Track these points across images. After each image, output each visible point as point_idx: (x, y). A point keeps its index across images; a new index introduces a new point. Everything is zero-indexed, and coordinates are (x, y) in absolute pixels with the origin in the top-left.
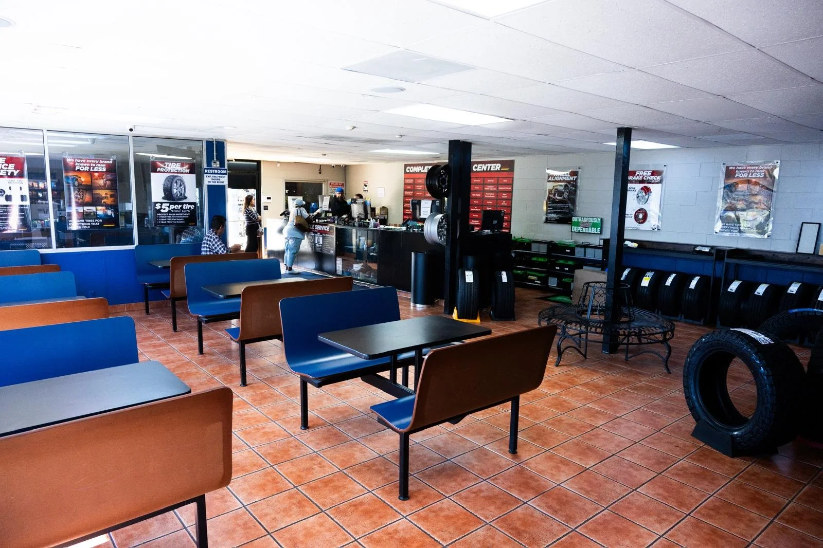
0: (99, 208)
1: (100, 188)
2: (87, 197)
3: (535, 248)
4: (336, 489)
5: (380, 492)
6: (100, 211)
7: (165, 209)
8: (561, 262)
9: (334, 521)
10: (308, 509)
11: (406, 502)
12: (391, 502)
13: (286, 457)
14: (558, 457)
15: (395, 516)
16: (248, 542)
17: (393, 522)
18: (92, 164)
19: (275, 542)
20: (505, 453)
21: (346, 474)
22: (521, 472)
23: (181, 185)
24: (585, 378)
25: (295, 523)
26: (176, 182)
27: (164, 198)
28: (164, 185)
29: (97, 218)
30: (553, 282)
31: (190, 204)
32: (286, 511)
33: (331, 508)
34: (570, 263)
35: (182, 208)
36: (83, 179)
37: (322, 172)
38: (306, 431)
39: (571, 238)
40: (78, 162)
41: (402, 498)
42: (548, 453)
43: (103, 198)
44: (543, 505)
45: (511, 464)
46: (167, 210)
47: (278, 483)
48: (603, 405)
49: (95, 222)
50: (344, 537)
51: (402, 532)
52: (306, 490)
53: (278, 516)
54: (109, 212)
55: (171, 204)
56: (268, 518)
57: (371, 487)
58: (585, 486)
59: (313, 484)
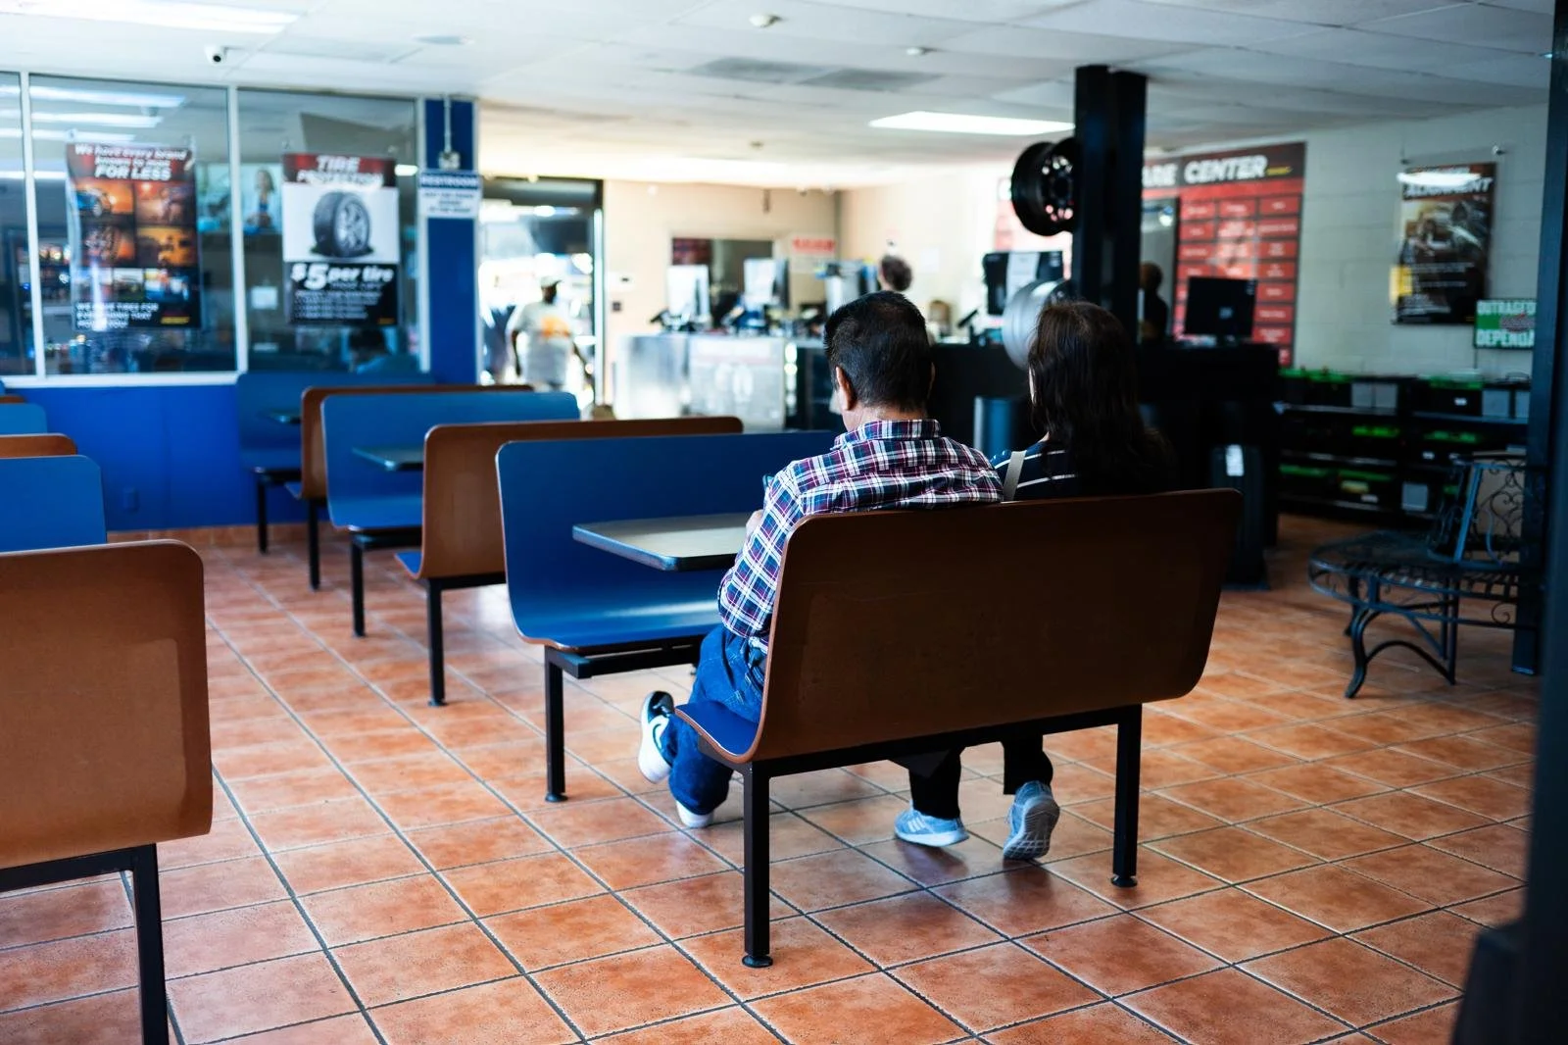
0: (152, 273)
1: (154, 222)
2: (123, 247)
3: (1361, 398)
4: (580, 930)
5: (696, 944)
6: (154, 280)
7: (315, 280)
8: (1440, 435)
9: (545, 997)
10: (485, 967)
11: (757, 971)
12: (716, 969)
13: (479, 857)
14: (1256, 904)
15: (715, 999)
16: (301, 1023)
17: (705, 1012)
18: (135, 162)
19: (369, 1029)
20: (1099, 883)
21: (621, 901)
22: (1130, 929)
23: (357, 218)
24: (1430, 729)
25: (438, 993)
26: (347, 210)
27: (315, 251)
28: (316, 216)
29: (146, 301)
30: (1415, 498)
31: (383, 266)
32: (428, 967)
33: (548, 968)
34: (1467, 438)
35: (360, 278)
36: (116, 200)
37: (774, 206)
38: (560, 805)
39: (1472, 362)
40: (102, 156)
41: (750, 961)
42: (1232, 893)
43: (160, 249)
44: (1159, 1006)
45: (1104, 910)
46: (321, 283)
47: (434, 907)
48: (1461, 794)
49: (140, 311)
50: (554, 1033)
51: (720, 1034)
52: (498, 927)
53: (401, 976)
54: (177, 285)
55: (332, 265)
56: (375, 978)
57: (676, 931)
58: (1316, 975)
59: (521, 916)
